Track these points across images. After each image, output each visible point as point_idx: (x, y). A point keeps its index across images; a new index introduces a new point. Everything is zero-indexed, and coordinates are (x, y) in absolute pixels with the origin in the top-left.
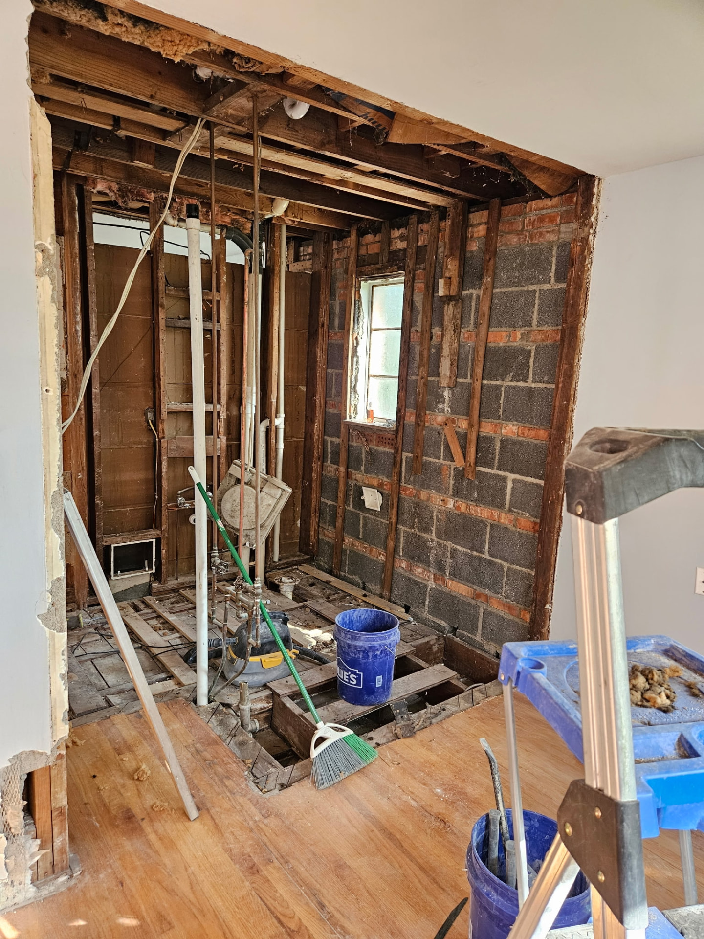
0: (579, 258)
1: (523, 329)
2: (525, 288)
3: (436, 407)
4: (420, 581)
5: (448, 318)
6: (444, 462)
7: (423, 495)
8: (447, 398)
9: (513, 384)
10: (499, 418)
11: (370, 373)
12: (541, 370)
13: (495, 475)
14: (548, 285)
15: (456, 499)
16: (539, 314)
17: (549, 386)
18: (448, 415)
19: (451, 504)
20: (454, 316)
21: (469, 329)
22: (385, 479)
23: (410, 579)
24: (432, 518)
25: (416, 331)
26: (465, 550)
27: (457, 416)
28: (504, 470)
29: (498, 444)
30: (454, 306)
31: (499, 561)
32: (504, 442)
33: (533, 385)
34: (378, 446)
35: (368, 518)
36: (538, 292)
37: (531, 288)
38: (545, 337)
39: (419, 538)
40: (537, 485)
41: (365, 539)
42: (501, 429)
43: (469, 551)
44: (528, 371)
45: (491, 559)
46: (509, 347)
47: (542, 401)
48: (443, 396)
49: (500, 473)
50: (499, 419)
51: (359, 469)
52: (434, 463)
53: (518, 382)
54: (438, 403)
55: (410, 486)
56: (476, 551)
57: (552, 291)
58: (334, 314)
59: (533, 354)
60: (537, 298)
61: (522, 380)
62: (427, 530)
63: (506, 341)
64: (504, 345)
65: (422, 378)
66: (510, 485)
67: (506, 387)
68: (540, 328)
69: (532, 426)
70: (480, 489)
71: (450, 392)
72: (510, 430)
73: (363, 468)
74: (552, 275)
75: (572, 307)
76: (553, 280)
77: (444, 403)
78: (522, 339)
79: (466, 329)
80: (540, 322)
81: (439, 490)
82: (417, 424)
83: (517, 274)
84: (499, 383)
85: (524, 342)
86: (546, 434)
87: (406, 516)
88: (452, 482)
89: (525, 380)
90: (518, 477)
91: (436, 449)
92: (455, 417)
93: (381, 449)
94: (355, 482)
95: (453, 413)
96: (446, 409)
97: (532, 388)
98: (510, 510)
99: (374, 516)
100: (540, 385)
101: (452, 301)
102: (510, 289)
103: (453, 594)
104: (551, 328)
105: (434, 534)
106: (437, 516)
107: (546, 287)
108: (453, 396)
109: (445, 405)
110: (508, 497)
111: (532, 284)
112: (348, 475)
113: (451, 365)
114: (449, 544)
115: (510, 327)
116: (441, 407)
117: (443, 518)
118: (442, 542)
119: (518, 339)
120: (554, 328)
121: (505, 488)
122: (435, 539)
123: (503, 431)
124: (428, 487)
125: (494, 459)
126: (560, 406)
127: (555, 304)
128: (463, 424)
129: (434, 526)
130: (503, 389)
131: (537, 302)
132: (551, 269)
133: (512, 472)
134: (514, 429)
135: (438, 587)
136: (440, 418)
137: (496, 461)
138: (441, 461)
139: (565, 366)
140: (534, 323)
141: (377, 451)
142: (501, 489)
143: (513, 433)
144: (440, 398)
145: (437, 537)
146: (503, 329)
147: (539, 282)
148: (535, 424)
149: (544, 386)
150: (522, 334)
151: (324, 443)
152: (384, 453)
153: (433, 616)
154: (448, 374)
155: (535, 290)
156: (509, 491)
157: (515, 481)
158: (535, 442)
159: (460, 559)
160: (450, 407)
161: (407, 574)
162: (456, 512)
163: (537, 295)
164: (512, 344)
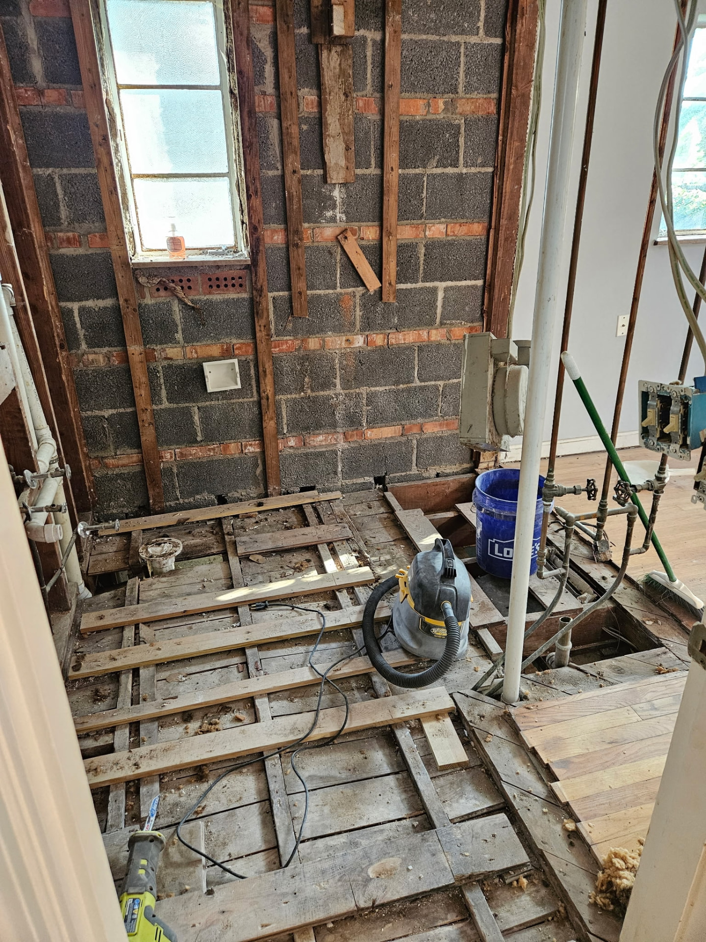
0: (530, 6)
1: (446, 96)
2: (446, 39)
3: (321, 215)
4: (324, 450)
5: (331, 74)
6: (343, 291)
7: (313, 343)
8: (339, 201)
9: (439, 171)
10: (421, 217)
11: (134, 172)
12: (473, 149)
13: (422, 288)
14: (476, 37)
15: (367, 333)
16: (466, 77)
17: (483, 170)
18: (343, 225)
19: (359, 341)
20: (343, 72)
21: (364, 93)
22: (234, 341)
23: (306, 455)
24: (333, 368)
25: (264, 93)
26: (387, 388)
27: (357, 224)
28: (432, 280)
29: (423, 251)
30: (341, 54)
31: (433, 383)
32: (431, 246)
33: (464, 171)
34: (210, 293)
35: (211, 407)
36: (463, 46)
37: (454, 38)
38: (475, 107)
39: (314, 400)
40: (472, 287)
41: (209, 438)
42: (425, 231)
43: (393, 387)
44: (457, 152)
45: (423, 384)
46: (430, 121)
47: (475, 189)
48: (331, 198)
49: (428, 284)
50: (421, 219)
51: (172, 340)
52: (326, 295)
53: (445, 167)
54: (325, 208)
55: (288, 338)
56: (403, 383)
57: (482, 47)
58: (24, 47)
59: (462, 130)
60: (462, 54)
61: (451, 165)
62: (327, 384)
63: (425, 113)
64: (421, 117)
65: (294, 172)
66: (441, 295)
67: (428, 176)
68: (468, 96)
69: (465, 221)
70: (400, 311)
71: (343, 190)
72: (437, 230)
73: (179, 336)
74: (481, 24)
75: (523, 69)
76: (481, 31)
77: (334, 207)
78: (446, 110)
79: (359, 94)
80: (468, 88)
81: (339, 329)
82: (288, 245)
83: (433, 16)
84: (417, 171)
85: (449, 115)
86: (481, 227)
87: (287, 380)
88: (358, 313)
89: (455, 165)
90: (450, 284)
91: (328, 276)
92: (355, 226)
93: (217, 297)
94: (165, 363)
95: (349, 220)
96: (338, 215)
97: (462, 174)
98: (442, 324)
99: (223, 399)
100: (473, 170)
101: (335, 45)
102: (424, 37)
103: (376, 442)
104: (481, 95)
105: (338, 386)
106: (341, 363)
107: (473, 40)
108: (349, 196)
109: (337, 210)
110: (439, 310)
111: (455, 33)
112: (149, 357)
113: (347, 149)
114: (364, 390)
115: (428, 92)
116: (329, 214)
117: (351, 362)
118: (352, 391)
119: (440, 111)
120: (485, 96)
121: (436, 300)
122: (342, 391)
123: (427, 233)
124: (322, 330)
125: (417, 270)
126: (512, 192)
127: (485, 65)
128: (370, 233)
129: (338, 378)
130: (425, 179)
131: (462, 59)
132: (479, 15)
133: (442, 280)
134: (442, 227)
135: (352, 445)
136: (329, 232)
137: (421, 272)
138: (339, 290)
139: (517, 144)
140: (461, 88)
141: (210, 303)
142: (430, 303)
143: (440, 232)
144: (327, 202)
145: (343, 389)
146: (418, 95)
147: (463, 32)
148: (467, 218)
149: (478, 169)
150: (445, 103)
151: (65, 315)
152: (227, 302)
153: (351, 478)
154: (343, 163)
155: (458, 43)
156: (439, 303)
157: (446, 290)
158: (468, 238)
159: (381, 402)
160: (346, 213)
161: (302, 451)
162: (369, 348)
163: (462, 50)
164: (434, 117)
